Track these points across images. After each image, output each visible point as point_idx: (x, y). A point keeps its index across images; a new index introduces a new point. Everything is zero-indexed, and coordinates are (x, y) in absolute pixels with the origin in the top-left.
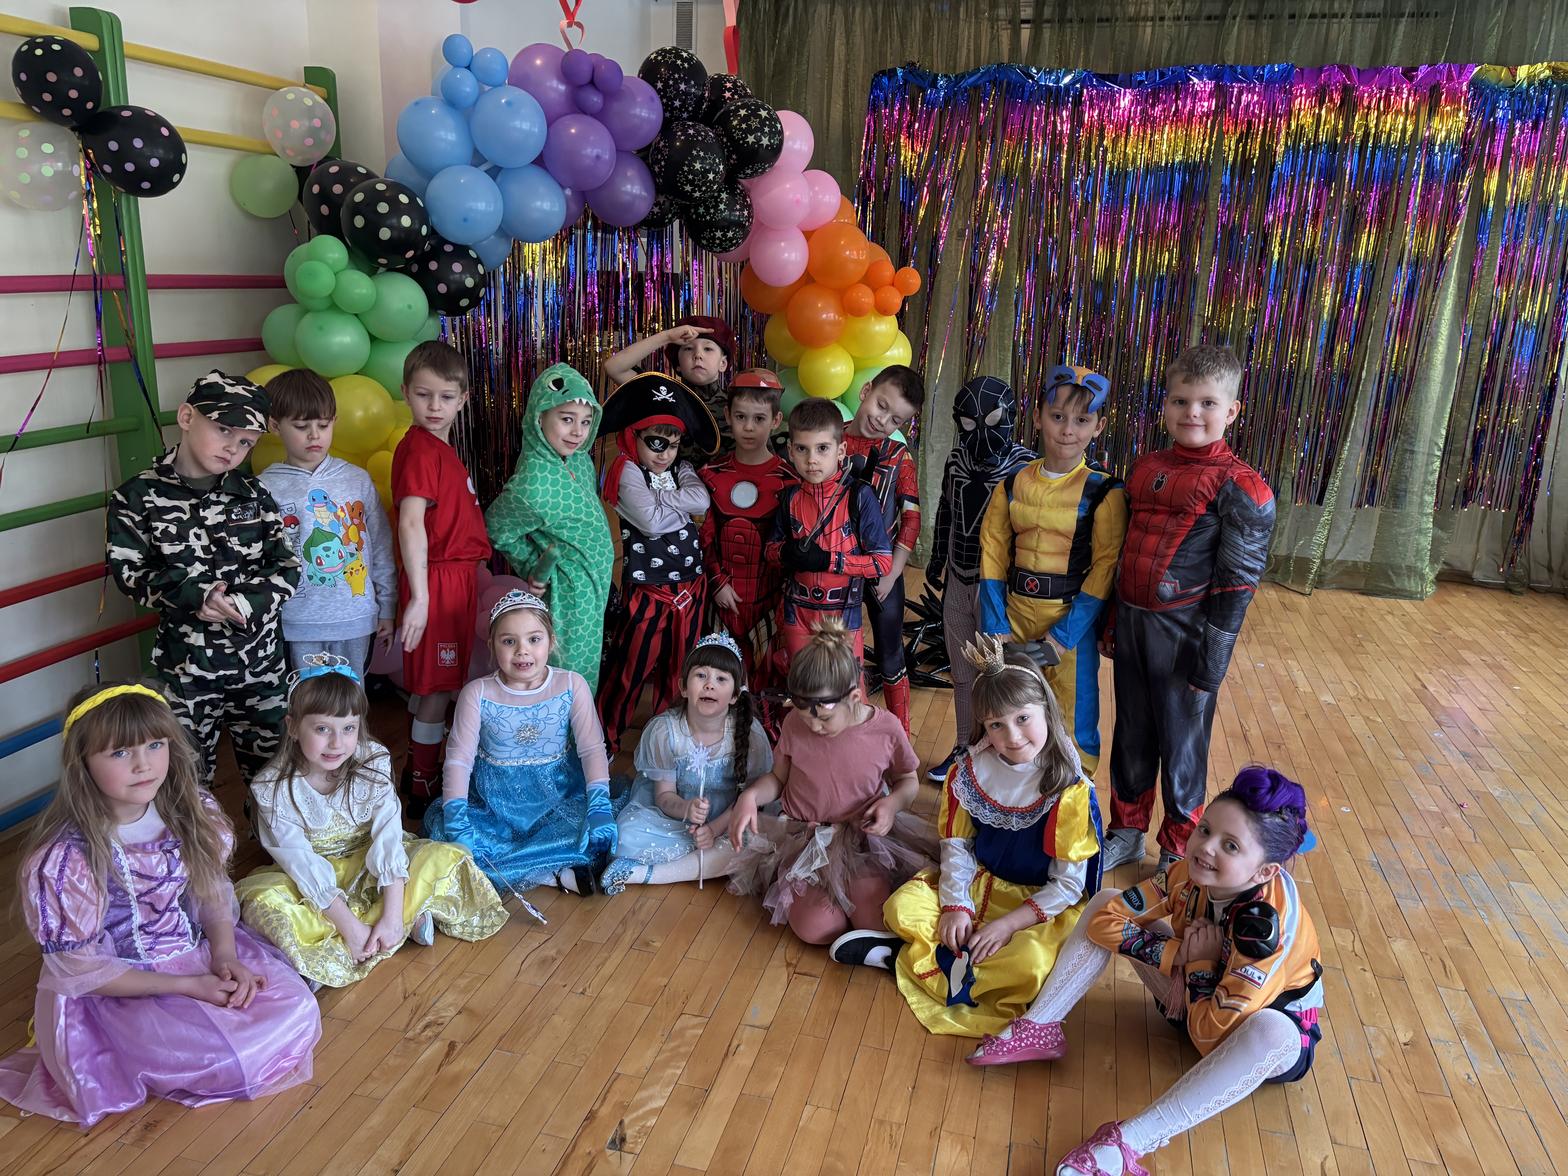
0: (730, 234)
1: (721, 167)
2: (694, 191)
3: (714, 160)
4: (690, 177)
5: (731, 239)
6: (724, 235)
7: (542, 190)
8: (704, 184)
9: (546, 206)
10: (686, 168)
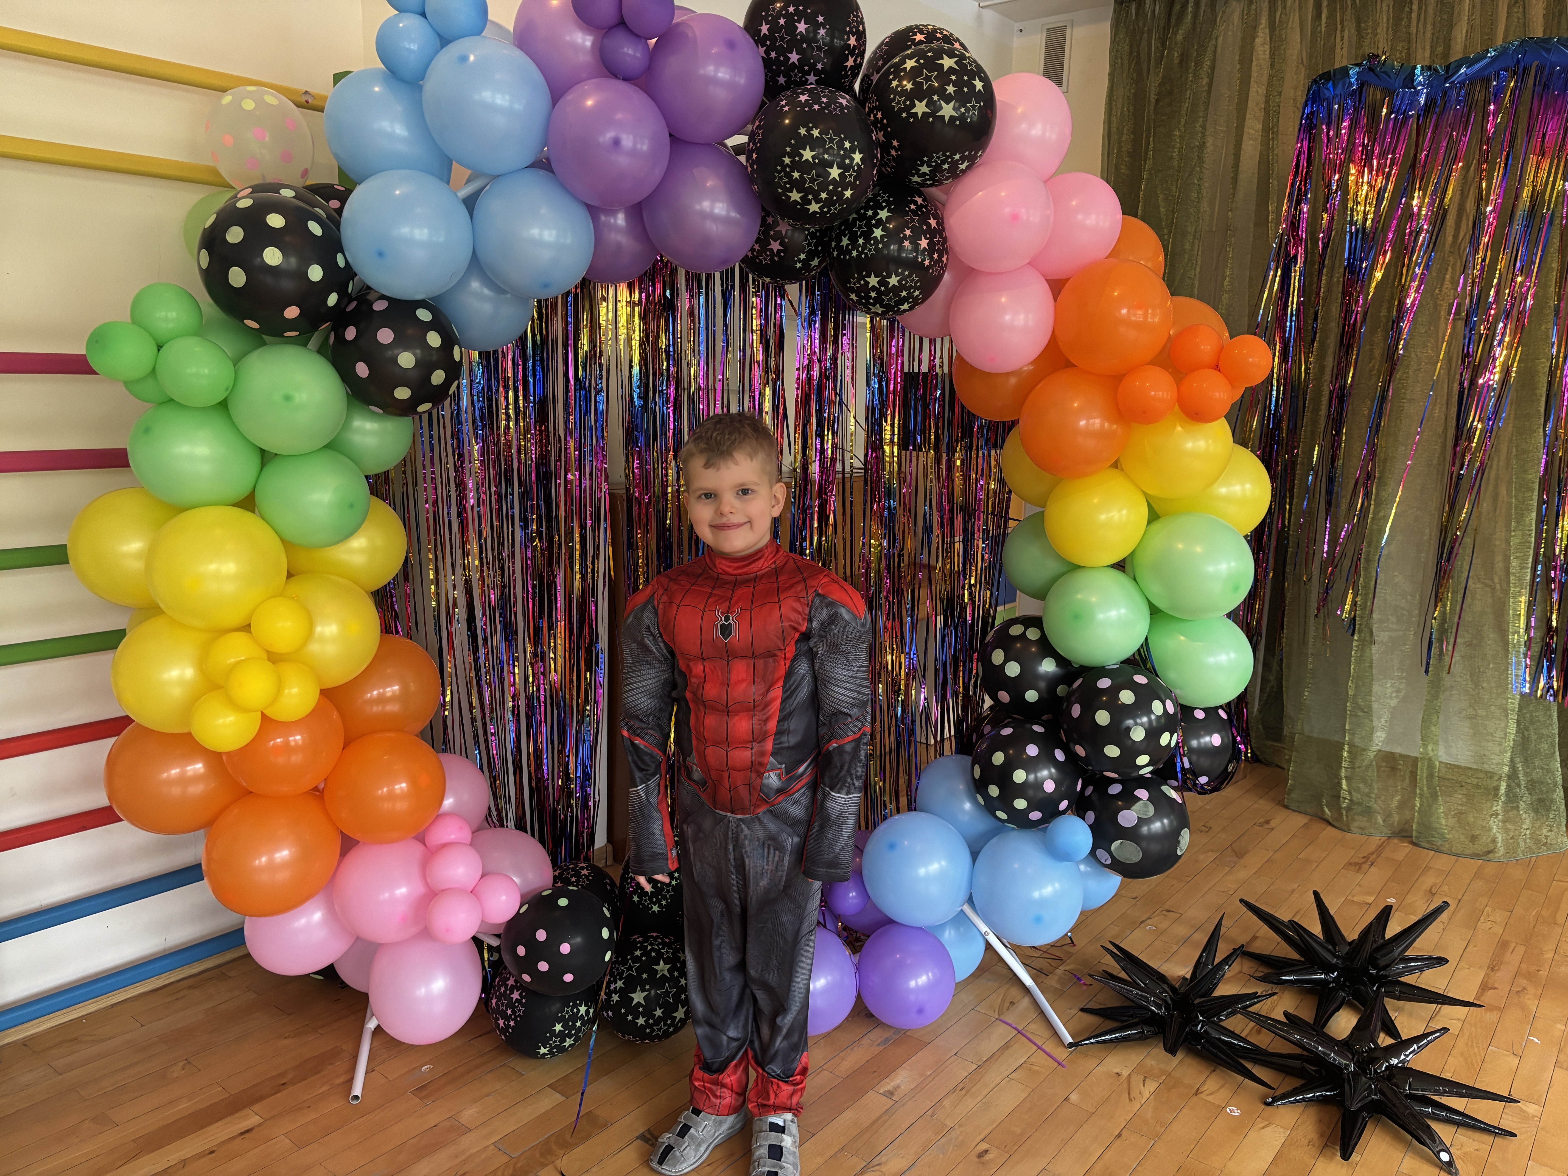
0: (893, 281)
1: (857, 157)
2: (806, 201)
3: (841, 146)
4: (796, 175)
5: (896, 290)
6: (883, 282)
7: (544, 211)
8: (823, 187)
9: (549, 235)
10: (787, 160)
